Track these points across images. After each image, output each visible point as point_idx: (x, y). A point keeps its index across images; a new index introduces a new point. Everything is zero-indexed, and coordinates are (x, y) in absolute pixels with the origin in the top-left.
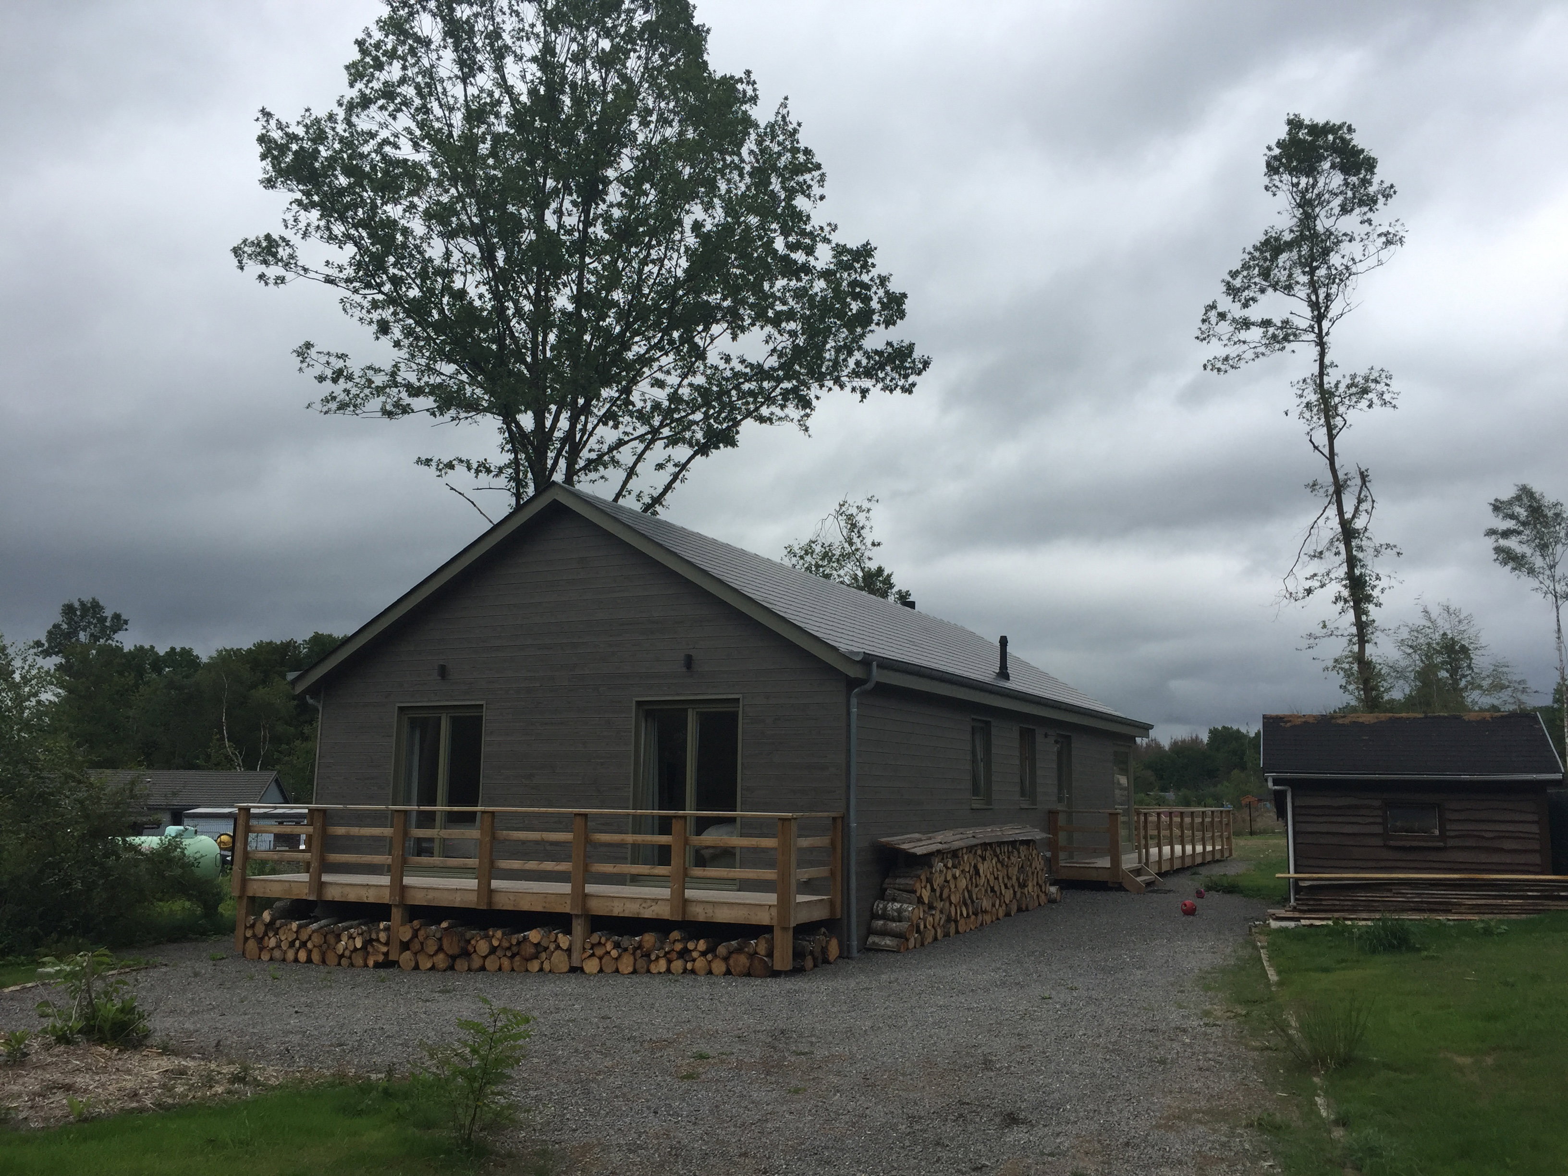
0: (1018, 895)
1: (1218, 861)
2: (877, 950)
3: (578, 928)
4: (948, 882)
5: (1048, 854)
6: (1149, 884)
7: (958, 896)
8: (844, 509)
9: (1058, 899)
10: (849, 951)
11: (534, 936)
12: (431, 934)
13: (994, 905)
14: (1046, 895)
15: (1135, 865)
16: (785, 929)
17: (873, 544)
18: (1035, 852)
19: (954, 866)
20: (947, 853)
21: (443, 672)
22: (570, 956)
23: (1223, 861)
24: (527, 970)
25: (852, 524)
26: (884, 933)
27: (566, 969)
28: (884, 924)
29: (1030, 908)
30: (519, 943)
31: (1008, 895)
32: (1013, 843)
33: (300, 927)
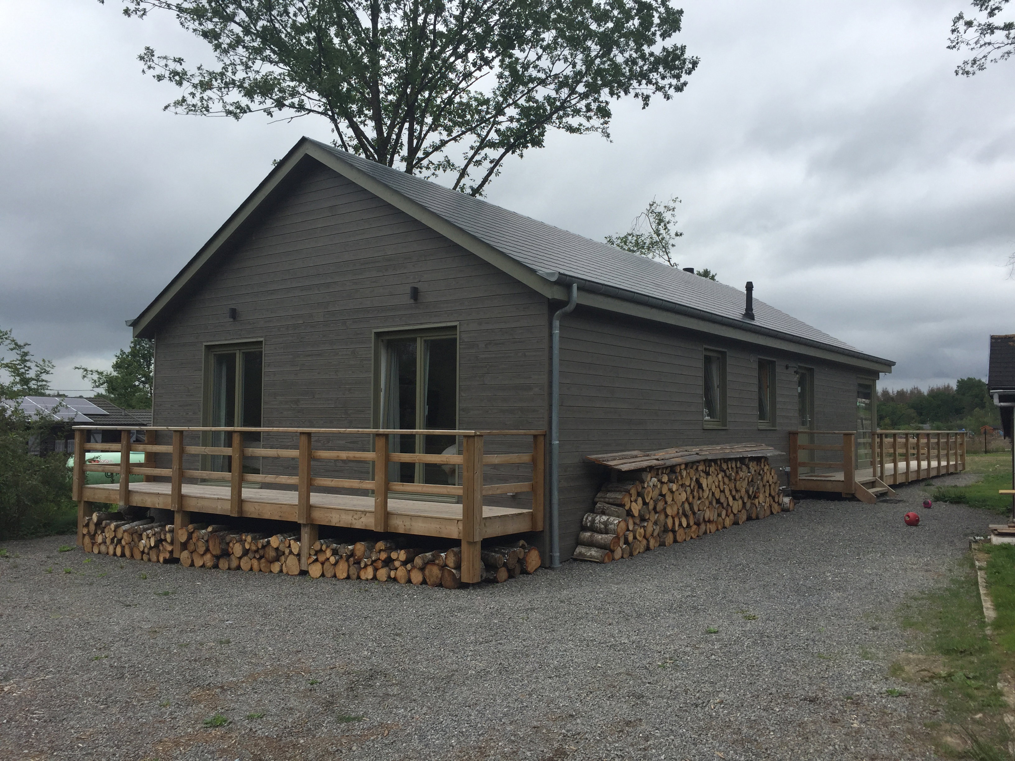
0: (748, 505)
1: (952, 474)
2: (582, 560)
3: (305, 535)
4: (664, 496)
5: (788, 469)
6: (883, 494)
7: (675, 509)
8: (653, 208)
9: (791, 508)
10: (551, 562)
11: (275, 541)
12: (201, 536)
13: (719, 515)
14: (779, 504)
15: (870, 478)
16: (472, 543)
17: (677, 235)
18: (767, 467)
19: (671, 481)
20: (663, 468)
21: (234, 314)
22: (299, 560)
23: (956, 474)
24: (271, 572)
25: (660, 220)
26: (591, 544)
27: (297, 573)
28: (591, 536)
29: (761, 516)
30: (264, 547)
31: (736, 506)
32: (742, 460)
33: (117, 527)
